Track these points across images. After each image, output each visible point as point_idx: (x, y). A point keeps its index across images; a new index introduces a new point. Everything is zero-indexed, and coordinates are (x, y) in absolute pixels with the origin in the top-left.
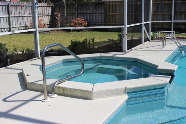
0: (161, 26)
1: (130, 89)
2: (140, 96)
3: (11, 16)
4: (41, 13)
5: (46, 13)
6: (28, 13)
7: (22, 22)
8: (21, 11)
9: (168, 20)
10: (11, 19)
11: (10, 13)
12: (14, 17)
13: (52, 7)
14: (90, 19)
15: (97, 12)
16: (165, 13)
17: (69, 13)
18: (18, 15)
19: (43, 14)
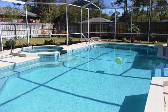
0: (104, 36)
1: (40, 55)
2: (45, 58)
3: (31, 29)
4: (48, 28)
5: (50, 28)
6: (41, 28)
7: (37, 32)
8: (37, 27)
9: (106, 32)
10: (31, 31)
11: (31, 28)
12: (33, 30)
13: (53, 25)
14: (71, 31)
15: (73, 28)
16: (105, 29)
17: (61, 28)
18: (35, 29)
19: (46, 29)
